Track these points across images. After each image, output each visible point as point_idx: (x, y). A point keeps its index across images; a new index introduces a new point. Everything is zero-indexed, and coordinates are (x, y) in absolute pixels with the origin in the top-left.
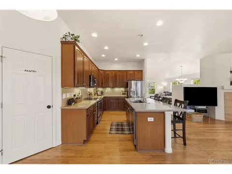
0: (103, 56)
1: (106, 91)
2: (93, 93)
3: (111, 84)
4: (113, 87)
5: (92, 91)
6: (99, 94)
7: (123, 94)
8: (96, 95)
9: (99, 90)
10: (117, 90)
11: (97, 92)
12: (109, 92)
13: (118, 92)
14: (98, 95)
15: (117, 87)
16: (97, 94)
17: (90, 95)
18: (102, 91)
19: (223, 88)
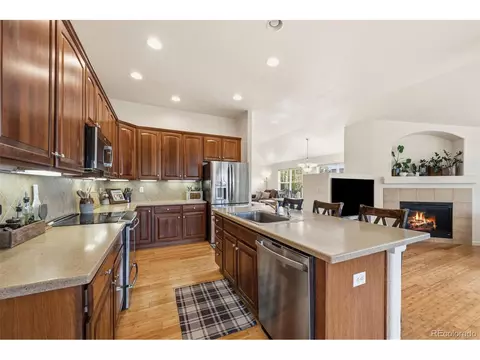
0: (136, 76)
1: (142, 190)
2: (96, 197)
3: (156, 169)
4: (165, 178)
5: (93, 190)
6: (116, 198)
7: (193, 197)
8: (107, 202)
9: (118, 186)
10: (174, 185)
11: (108, 191)
12: (149, 191)
13: (179, 190)
14: (112, 202)
15: (175, 177)
16: (110, 197)
17: (83, 202)
18: (127, 190)
19: (382, 180)
